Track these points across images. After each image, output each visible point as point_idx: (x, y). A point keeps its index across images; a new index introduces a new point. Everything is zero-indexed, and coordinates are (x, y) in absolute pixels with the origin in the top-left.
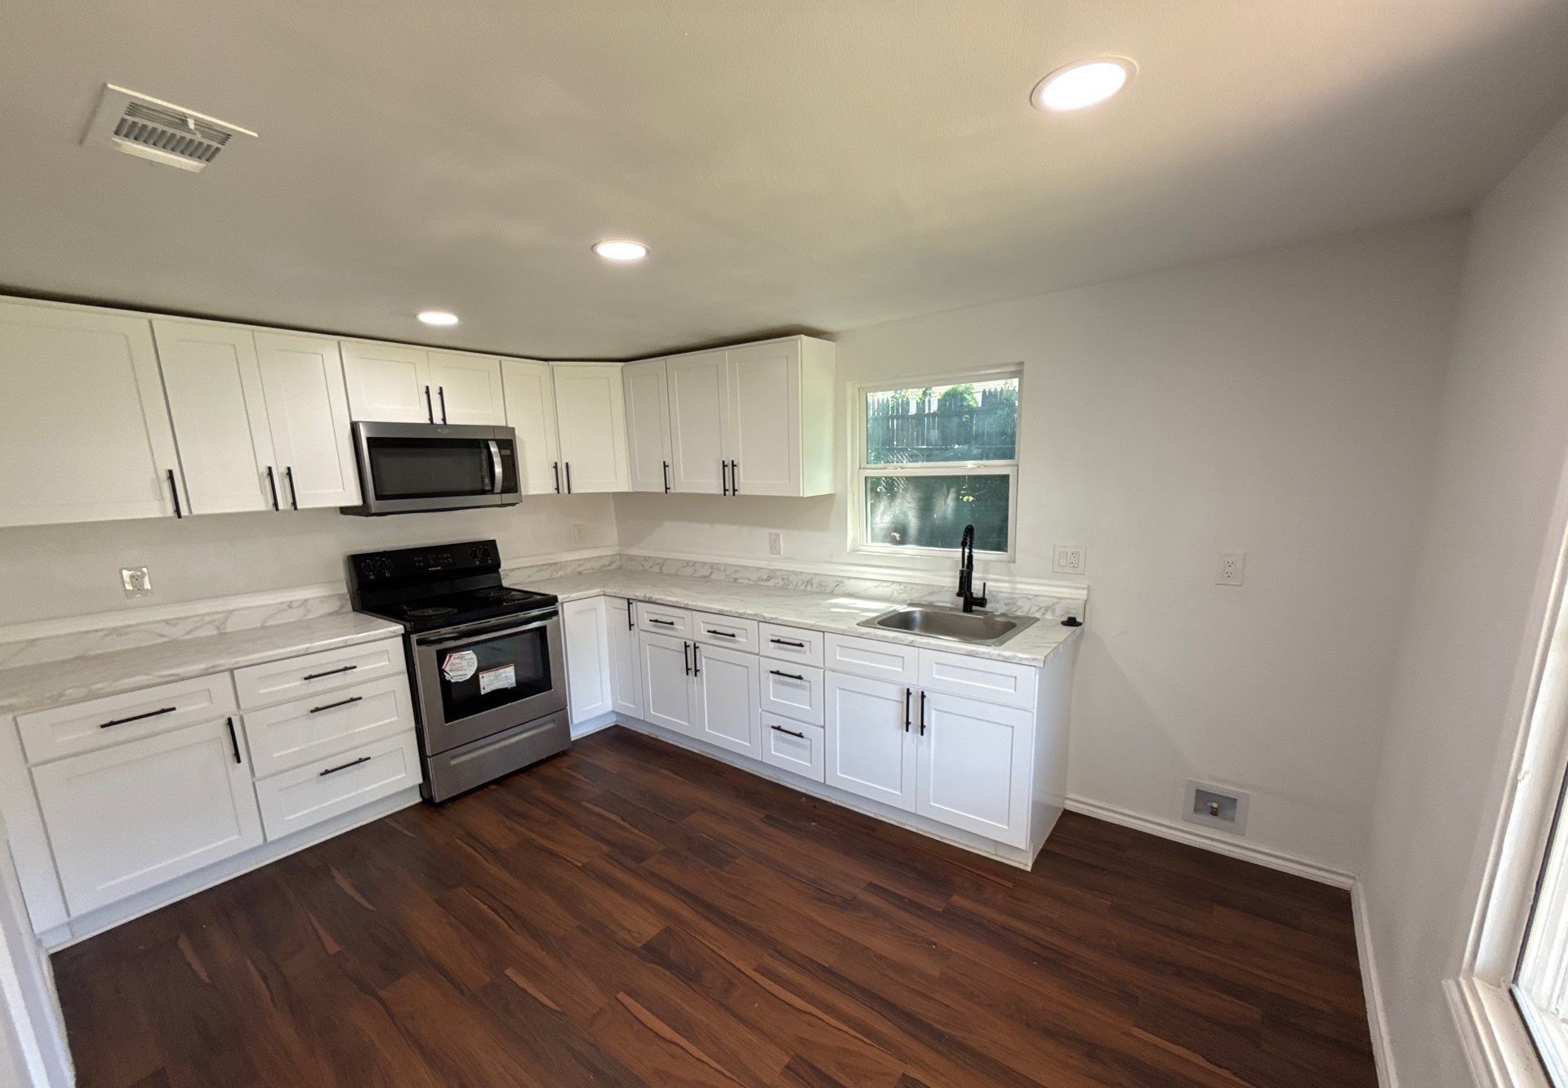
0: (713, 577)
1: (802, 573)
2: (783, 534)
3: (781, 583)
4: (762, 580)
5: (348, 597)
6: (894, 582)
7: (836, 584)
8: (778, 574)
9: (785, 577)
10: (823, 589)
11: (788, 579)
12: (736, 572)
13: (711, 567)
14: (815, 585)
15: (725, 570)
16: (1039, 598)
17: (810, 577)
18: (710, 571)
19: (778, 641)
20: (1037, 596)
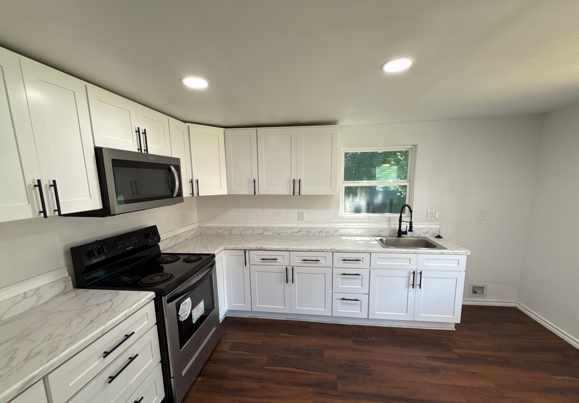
0: (265, 233)
1: (316, 228)
2: (305, 212)
3: (305, 233)
4: (295, 233)
5: (70, 278)
6: (363, 228)
7: (335, 231)
8: (303, 229)
9: (308, 230)
10: (328, 234)
11: (309, 231)
12: (279, 230)
13: (263, 229)
14: (324, 233)
15: (272, 230)
16: (423, 229)
17: (321, 229)
18: (263, 231)
19: (345, 260)
20: (422, 229)
